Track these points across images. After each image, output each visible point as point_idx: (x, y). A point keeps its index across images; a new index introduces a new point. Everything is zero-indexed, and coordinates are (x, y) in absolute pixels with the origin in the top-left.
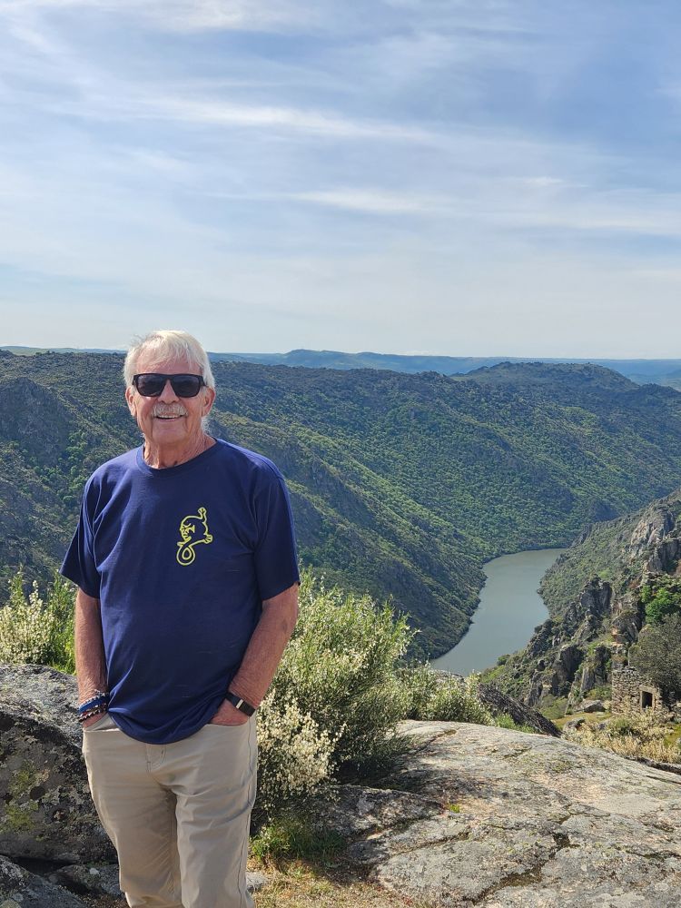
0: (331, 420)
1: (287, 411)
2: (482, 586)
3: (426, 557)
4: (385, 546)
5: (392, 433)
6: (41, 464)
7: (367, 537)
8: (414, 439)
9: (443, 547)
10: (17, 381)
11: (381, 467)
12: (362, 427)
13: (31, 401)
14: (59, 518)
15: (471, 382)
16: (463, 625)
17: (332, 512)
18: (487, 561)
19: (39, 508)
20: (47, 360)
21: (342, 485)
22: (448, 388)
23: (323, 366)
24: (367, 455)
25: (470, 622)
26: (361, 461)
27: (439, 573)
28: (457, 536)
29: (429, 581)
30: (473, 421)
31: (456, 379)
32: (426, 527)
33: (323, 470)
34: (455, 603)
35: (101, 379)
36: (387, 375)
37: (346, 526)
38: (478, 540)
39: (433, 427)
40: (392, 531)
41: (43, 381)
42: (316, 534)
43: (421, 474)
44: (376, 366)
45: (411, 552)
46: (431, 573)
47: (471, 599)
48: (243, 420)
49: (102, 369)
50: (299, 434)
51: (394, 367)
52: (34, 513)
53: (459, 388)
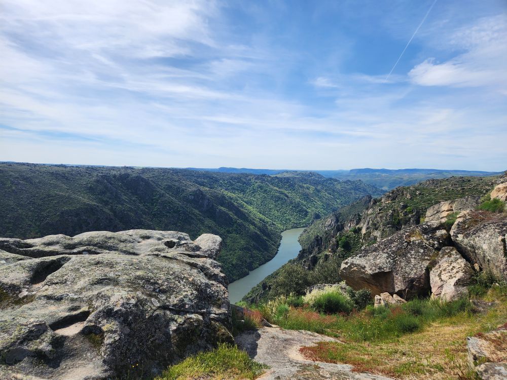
0: (234, 189)
1: (220, 186)
2: (281, 239)
3: (264, 230)
4: (252, 227)
5: (253, 193)
6: (145, 202)
7: (246, 224)
8: (259, 194)
9: (269, 227)
10: (137, 177)
11: (248, 203)
12: (243, 191)
13: (141, 183)
14: (151, 219)
15: (276, 177)
16: (276, 251)
17: (235, 217)
18: (282, 232)
19: (144, 216)
20: (145, 170)
21: (238, 209)
22: (269, 179)
23: (231, 172)
24: (245, 200)
25: (278, 250)
26: (243, 201)
27: (268, 235)
28: (273, 224)
29: (265, 238)
30: (277, 189)
31: (272, 176)
32: (263, 221)
33: (232, 204)
34: (273, 244)
35: (163, 176)
36: (251, 175)
37: (240, 221)
38: (279, 225)
39: (266, 190)
40: (254, 223)
41: (145, 176)
42: (231, 224)
43: (262, 205)
44: (248, 172)
45: (259, 229)
46: (265, 236)
47: (278, 243)
48: (208, 189)
49: (163, 173)
50: (224, 193)
51: (252, 172)
52: (142, 217)
53: (273, 179)
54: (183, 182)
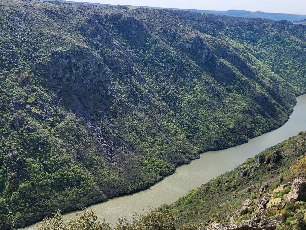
0: (242, 38)
1: (225, 33)
2: (295, 105)
3: (274, 92)
4: (258, 87)
5: (266, 44)
6: (136, 48)
7: (252, 83)
8: (274, 47)
9: (281, 89)
10: (130, 18)
11: (260, 57)
12: (254, 41)
13: (134, 25)
14: (141, 68)
15: (301, 25)
16: (285, 119)
17: (239, 73)
18: (298, 96)
19: (135, 64)
20: (139, 11)
21: (244, 63)
22: (291, 27)
23: (241, 16)
24: (255, 52)
25: (289, 118)
26: (252, 54)
27: (278, 99)
28: (287, 85)
29: (274, 101)
30: (300, 41)
31: (294, 23)
32: (275, 81)
33: (238, 57)
34: (283, 110)
35: (158, 18)
36: (266, 20)
37: (245, 78)
38: (295, 87)
39: (283, 42)
40: (262, 82)
41: (138, 18)
42: (232, 81)
43: (275, 60)
44: (263, 17)
45: (268, 90)
46: (275, 99)
47: (290, 110)
48: (209, 36)
49: (159, 14)
50: (229, 43)
51: (269, 18)
52: (133, 66)
53: (295, 27)
54: (181, 26)
